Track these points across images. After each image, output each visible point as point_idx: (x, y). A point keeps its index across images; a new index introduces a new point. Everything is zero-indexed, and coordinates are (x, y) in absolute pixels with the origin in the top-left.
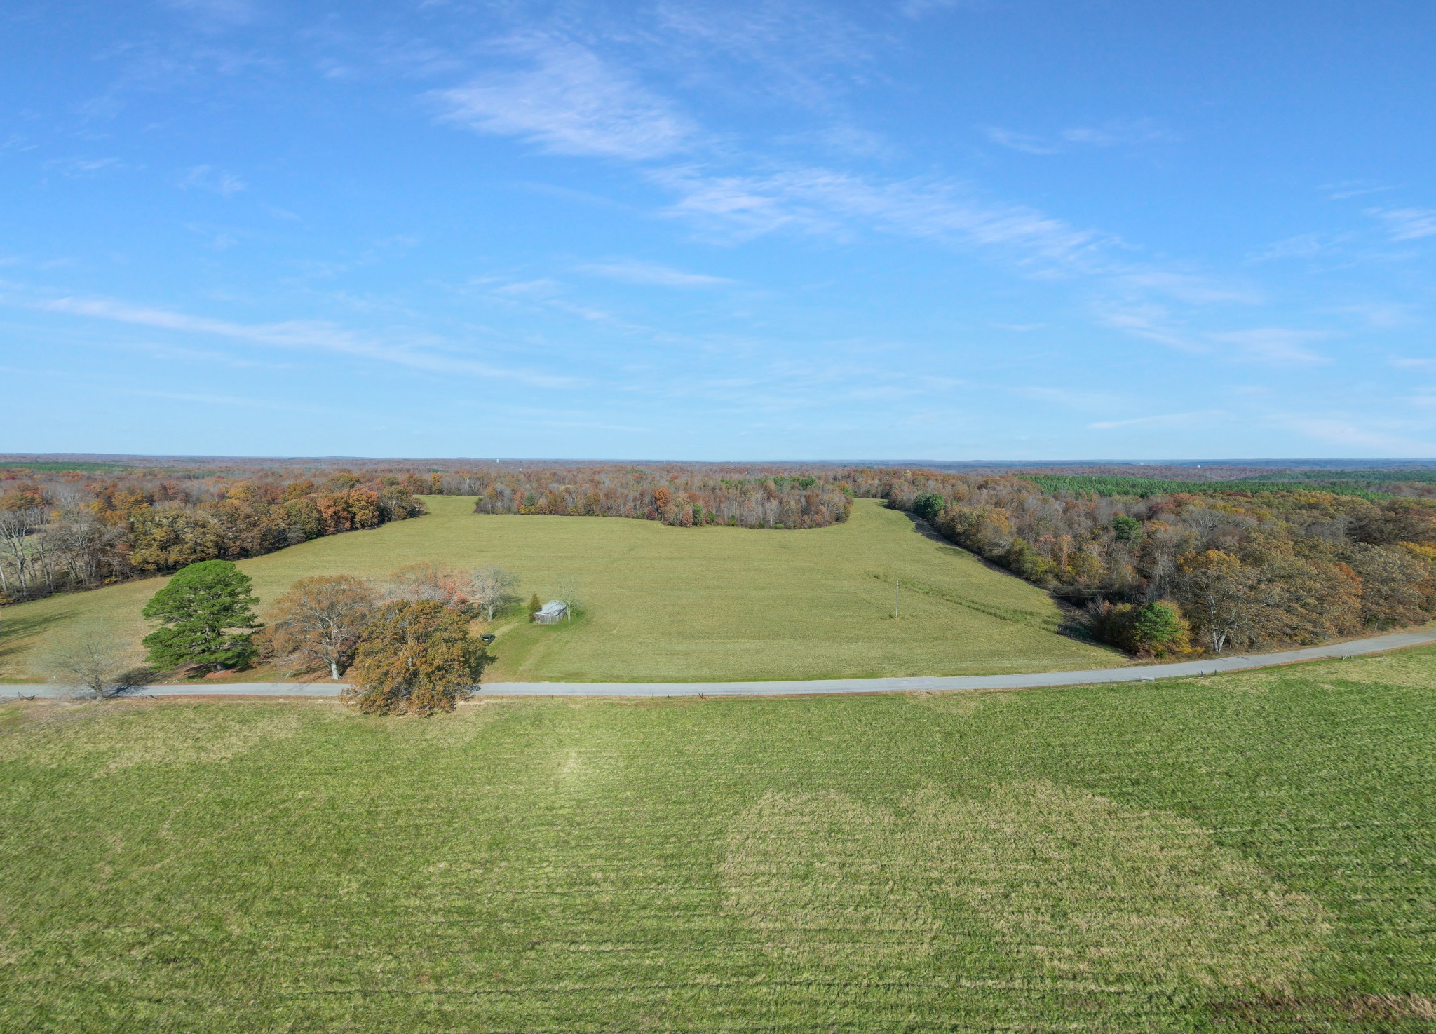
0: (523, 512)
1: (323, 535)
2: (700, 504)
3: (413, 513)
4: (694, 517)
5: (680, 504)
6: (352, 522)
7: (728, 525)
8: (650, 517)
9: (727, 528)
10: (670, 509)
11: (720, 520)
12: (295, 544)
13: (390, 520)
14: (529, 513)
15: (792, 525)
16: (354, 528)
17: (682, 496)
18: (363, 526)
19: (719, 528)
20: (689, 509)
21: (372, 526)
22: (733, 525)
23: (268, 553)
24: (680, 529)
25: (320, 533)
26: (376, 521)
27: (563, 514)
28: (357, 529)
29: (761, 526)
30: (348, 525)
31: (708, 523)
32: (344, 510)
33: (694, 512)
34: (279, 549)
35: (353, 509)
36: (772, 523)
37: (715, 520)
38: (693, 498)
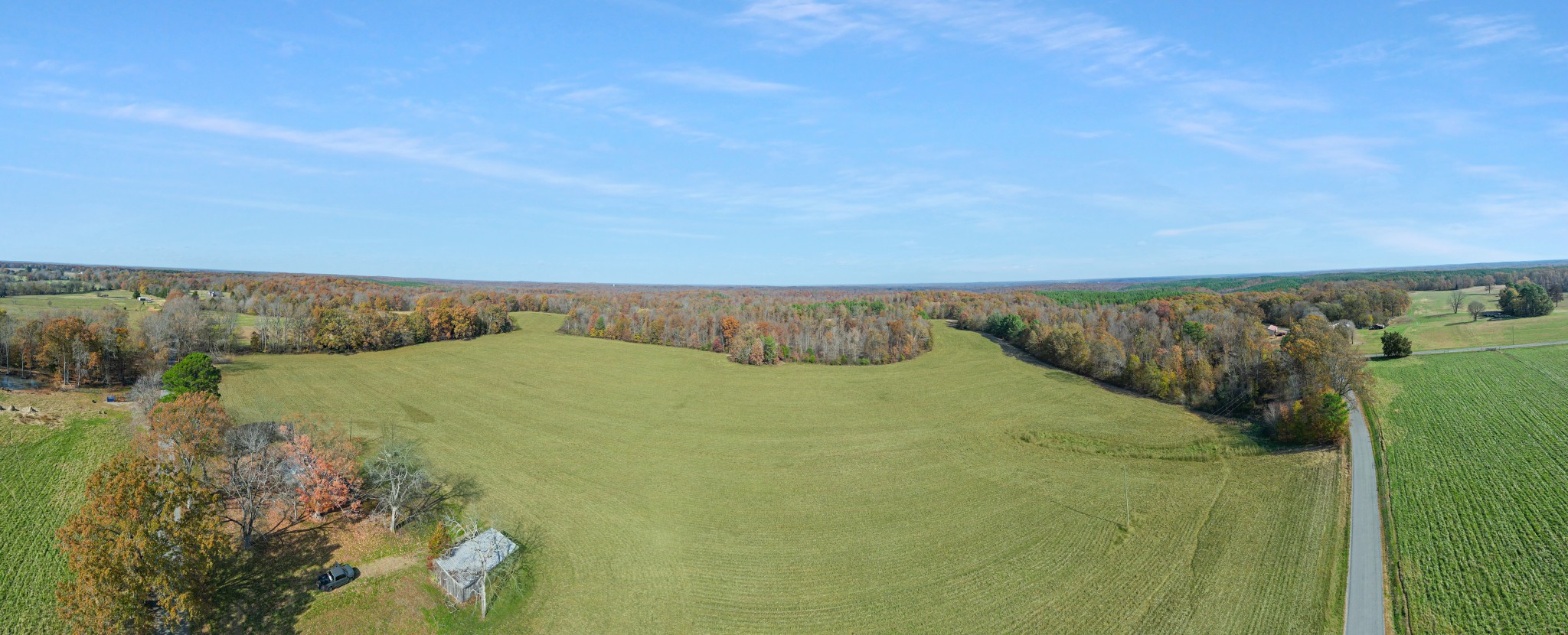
0: (593, 335)
1: (429, 341)
2: (772, 336)
3: (506, 327)
4: (765, 353)
5: (750, 336)
6: (452, 333)
7: (805, 361)
8: (716, 349)
9: (804, 366)
10: (738, 341)
11: (796, 356)
12: (407, 345)
13: (485, 333)
14: (598, 336)
15: (879, 359)
16: (453, 338)
17: (753, 325)
18: (460, 337)
19: (794, 366)
20: (759, 344)
21: (468, 338)
22: (811, 362)
23: (388, 349)
24: (748, 367)
25: (427, 339)
26: (470, 334)
27: (628, 340)
28: (455, 339)
29: (844, 362)
30: (448, 334)
31: (781, 359)
32: (446, 322)
33: (765, 347)
34: (396, 347)
35: (453, 322)
36: (855, 358)
37: (790, 354)
38: (764, 329)
